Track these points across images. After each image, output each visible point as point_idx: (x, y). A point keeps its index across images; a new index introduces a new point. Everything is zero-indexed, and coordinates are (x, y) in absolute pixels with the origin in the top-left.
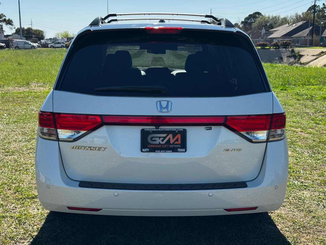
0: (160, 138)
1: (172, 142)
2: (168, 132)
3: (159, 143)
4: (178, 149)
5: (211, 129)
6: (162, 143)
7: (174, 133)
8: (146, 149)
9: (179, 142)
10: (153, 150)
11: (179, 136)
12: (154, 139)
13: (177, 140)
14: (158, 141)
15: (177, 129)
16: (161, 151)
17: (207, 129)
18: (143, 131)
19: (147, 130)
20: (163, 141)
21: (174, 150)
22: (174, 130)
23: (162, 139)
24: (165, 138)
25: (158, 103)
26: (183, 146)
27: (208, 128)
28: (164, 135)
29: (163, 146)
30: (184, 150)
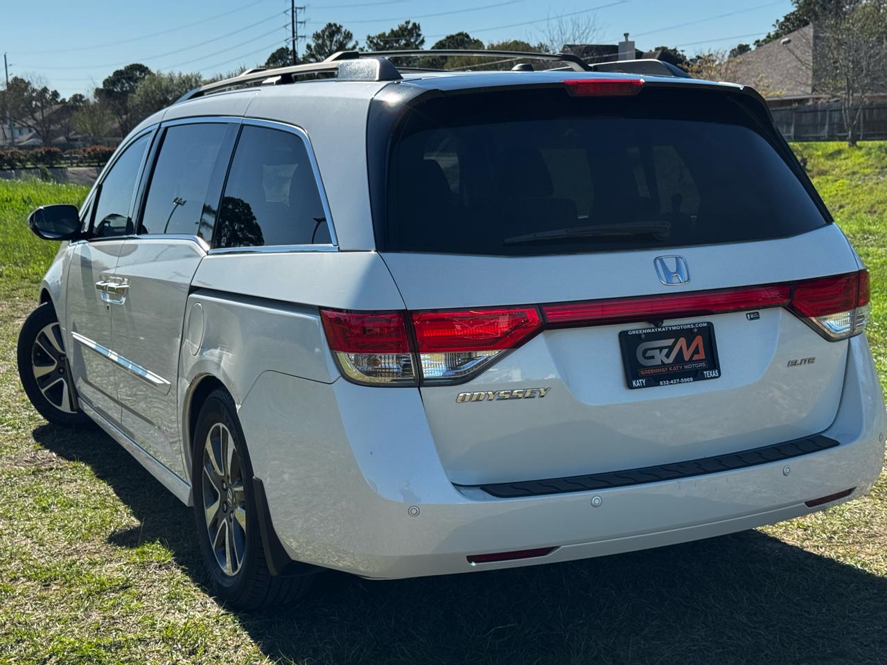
0: (661, 349)
1: (687, 358)
2: (675, 334)
3: (662, 361)
4: (705, 372)
5: (758, 318)
6: (667, 361)
7: (689, 334)
8: (640, 380)
9: (702, 355)
10: (654, 380)
11: (699, 340)
12: (649, 353)
13: (696, 351)
14: (660, 358)
15: (694, 324)
16: (670, 381)
17: (751, 319)
18: (623, 336)
19: (634, 332)
20: (668, 356)
21: (697, 375)
22: (689, 326)
23: (665, 351)
24: (671, 348)
25: (658, 262)
26: (712, 362)
27: (752, 316)
28: (670, 342)
29: (670, 369)
30: (715, 373)
